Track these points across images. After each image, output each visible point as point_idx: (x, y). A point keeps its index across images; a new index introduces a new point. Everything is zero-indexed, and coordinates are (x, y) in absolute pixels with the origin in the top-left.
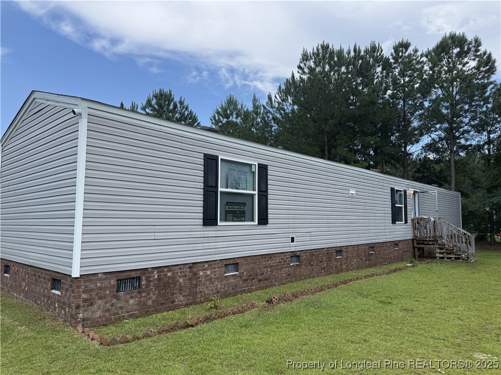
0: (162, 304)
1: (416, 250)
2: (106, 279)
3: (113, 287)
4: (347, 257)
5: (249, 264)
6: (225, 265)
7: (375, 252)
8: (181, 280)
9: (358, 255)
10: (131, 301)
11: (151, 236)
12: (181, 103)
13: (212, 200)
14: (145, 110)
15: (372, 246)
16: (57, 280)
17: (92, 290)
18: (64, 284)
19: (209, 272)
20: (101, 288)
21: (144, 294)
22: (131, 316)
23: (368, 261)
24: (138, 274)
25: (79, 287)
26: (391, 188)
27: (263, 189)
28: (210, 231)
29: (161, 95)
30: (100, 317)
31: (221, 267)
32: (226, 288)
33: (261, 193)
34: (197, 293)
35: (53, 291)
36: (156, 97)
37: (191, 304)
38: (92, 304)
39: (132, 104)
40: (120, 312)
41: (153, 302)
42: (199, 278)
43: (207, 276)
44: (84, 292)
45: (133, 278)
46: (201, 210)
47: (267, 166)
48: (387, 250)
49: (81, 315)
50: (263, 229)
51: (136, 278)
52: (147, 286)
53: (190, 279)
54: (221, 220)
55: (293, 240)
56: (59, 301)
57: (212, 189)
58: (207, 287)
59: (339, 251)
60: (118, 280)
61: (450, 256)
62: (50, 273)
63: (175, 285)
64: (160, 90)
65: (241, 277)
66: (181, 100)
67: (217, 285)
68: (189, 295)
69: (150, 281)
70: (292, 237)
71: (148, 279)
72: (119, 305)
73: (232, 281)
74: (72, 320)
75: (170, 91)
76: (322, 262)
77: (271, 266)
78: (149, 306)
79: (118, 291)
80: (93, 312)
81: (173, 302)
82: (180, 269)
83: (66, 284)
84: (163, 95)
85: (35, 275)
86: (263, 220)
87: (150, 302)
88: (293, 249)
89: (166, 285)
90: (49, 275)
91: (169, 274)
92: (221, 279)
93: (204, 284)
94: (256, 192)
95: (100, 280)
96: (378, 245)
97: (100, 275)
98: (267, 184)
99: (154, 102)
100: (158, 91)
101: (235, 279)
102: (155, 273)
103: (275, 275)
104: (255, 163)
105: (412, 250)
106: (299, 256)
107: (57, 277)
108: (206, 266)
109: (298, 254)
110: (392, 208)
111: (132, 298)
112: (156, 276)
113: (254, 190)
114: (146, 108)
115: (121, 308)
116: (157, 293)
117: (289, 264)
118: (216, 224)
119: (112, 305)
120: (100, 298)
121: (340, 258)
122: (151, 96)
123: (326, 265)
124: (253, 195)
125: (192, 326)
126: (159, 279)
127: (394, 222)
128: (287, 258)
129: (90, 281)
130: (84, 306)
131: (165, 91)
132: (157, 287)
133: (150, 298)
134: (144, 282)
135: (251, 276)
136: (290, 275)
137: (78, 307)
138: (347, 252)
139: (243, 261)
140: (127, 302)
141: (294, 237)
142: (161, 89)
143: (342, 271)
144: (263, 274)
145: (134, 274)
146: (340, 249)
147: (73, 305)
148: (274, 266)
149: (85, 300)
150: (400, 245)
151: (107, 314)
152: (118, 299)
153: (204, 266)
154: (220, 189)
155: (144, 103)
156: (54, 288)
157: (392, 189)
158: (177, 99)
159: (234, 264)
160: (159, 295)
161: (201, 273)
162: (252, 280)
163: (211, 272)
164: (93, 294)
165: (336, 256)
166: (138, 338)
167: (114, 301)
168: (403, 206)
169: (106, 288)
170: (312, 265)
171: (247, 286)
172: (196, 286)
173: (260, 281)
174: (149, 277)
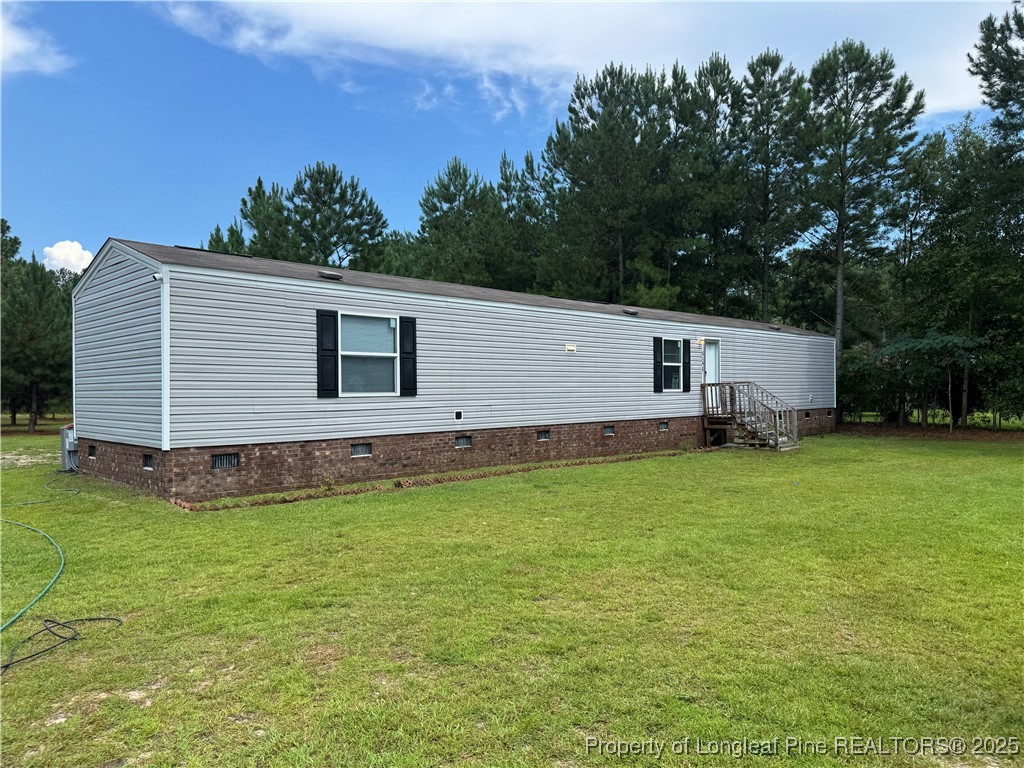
0: (267, 485)
1: (708, 432)
2: (198, 454)
3: (206, 462)
4: (559, 441)
5: (388, 445)
6: (352, 445)
7: (616, 434)
8: (290, 460)
9: (580, 438)
10: (229, 479)
11: (250, 409)
12: (354, 187)
13: (329, 366)
14: (292, 201)
15: (610, 426)
16: (149, 455)
17: (183, 465)
18: (155, 459)
19: (328, 453)
20: (194, 463)
21: (243, 473)
22: (229, 495)
23: (601, 446)
24: (236, 450)
25: (170, 460)
26: (654, 338)
27: (409, 349)
28: (328, 404)
29: (320, 172)
30: (194, 493)
31: (346, 448)
32: (354, 472)
33: (404, 356)
34: (312, 476)
35: (146, 468)
36: (310, 176)
37: (304, 488)
38: (184, 479)
39: (273, 188)
40: (217, 489)
41: (256, 481)
42: (314, 458)
43: (325, 457)
44: (175, 466)
45: (230, 455)
46: (315, 378)
47: (414, 319)
48: (642, 431)
49: (174, 489)
50: (408, 402)
51: (234, 454)
52: (248, 463)
53: (302, 459)
54: (343, 391)
55: (459, 415)
56: (151, 478)
57: (328, 353)
58: (325, 470)
59: (544, 431)
60: (212, 456)
61: (752, 442)
62: (140, 449)
63: (282, 465)
64: (318, 165)
65: (375, 461)
66: (352, 181)
67: (339, 469)
68: (301, 477)
69: (250, 459)
70: (457, 413)
71: (247, 456)
72: (215, 482)
73: (362, 464)
74: (164, 494)
75: (334, 167)
76: (511, 445)
77: (423, 449)
78: (251, 486)
79: (213, 467)
80: (186, 487)
81: (281, 483)
82: (288, 447)
83: (157, 457)
84: (323, 173)
85: (125, 454)
86: (409, 389)
87: (252, 482)
88: (459, 428)
89: (271, 464)
90: (141, 452)
91: (274, 452)
92: (344, 461)
93: (321, 466)
94: (398, 355)
95: (192, 454)
96: (622, 424)
97: (192, 450)
98: (414, 344)
99: (307, 186)
100: (314, 166)
101: (366, 462)
102: (257, 450)
103: (429, 461)
104: (395, 316)
105: (700, 433)
106: (470, 437)
107: (148, 452)
108: (324, 445)
109: (468, 434)
110: (654, 369)
111: (229, 475)
112: (258, 454)
113: (395, 352)
114: (294, 196)
115: (218, 485)
116: (260, 472)
117: (453, 447)
118: (337, 396)
119: (208, 482)
120: (193, 474)
121: (546, 442)
122: (303, 176)
123: (517, 450)
124: (393, 359)
125: (291, 502)
126: (262, 457)
127: (658, 389)
128: (449, 439)
129: (181, 455)
130: (176, 480)
131: (326, 166)
132: (259, 466)
133: (251, 478)
134: (243, 460)
135: (391, 459)
136: (454, 461)
137: (170, 481)
138: (559, 433)
139: (378, 441)
140: (224, 479)
141: (460, 413)
142: (320, 162)
143: (548, 458)
144: (409, 458)
145: (230, 450)
146: (547, 429)
147: (166, 479)
148: (427, 449)
149: (177, 475)
150: (673, 426)
151: (202, 490)
152: (214, 475)
153: (320, 445)
154: (340, 353)
155: (291, 190)
156: (146, 466)
157: (657, 341)
158: (346, 180)
159: (366, 444)
160: (263, 475)
161: (317, 453)
162: (392, 464)
163: (332, 453)
164: (186, 469)
165: (538, 438)
166: (227, 507)
167: (209, 477)
168: (681, 364)
169: (199, 464)
170: (493, 450)
171: (385, 472)
172: (311, 468)
173: (405, 466)
174: (250, 454)
